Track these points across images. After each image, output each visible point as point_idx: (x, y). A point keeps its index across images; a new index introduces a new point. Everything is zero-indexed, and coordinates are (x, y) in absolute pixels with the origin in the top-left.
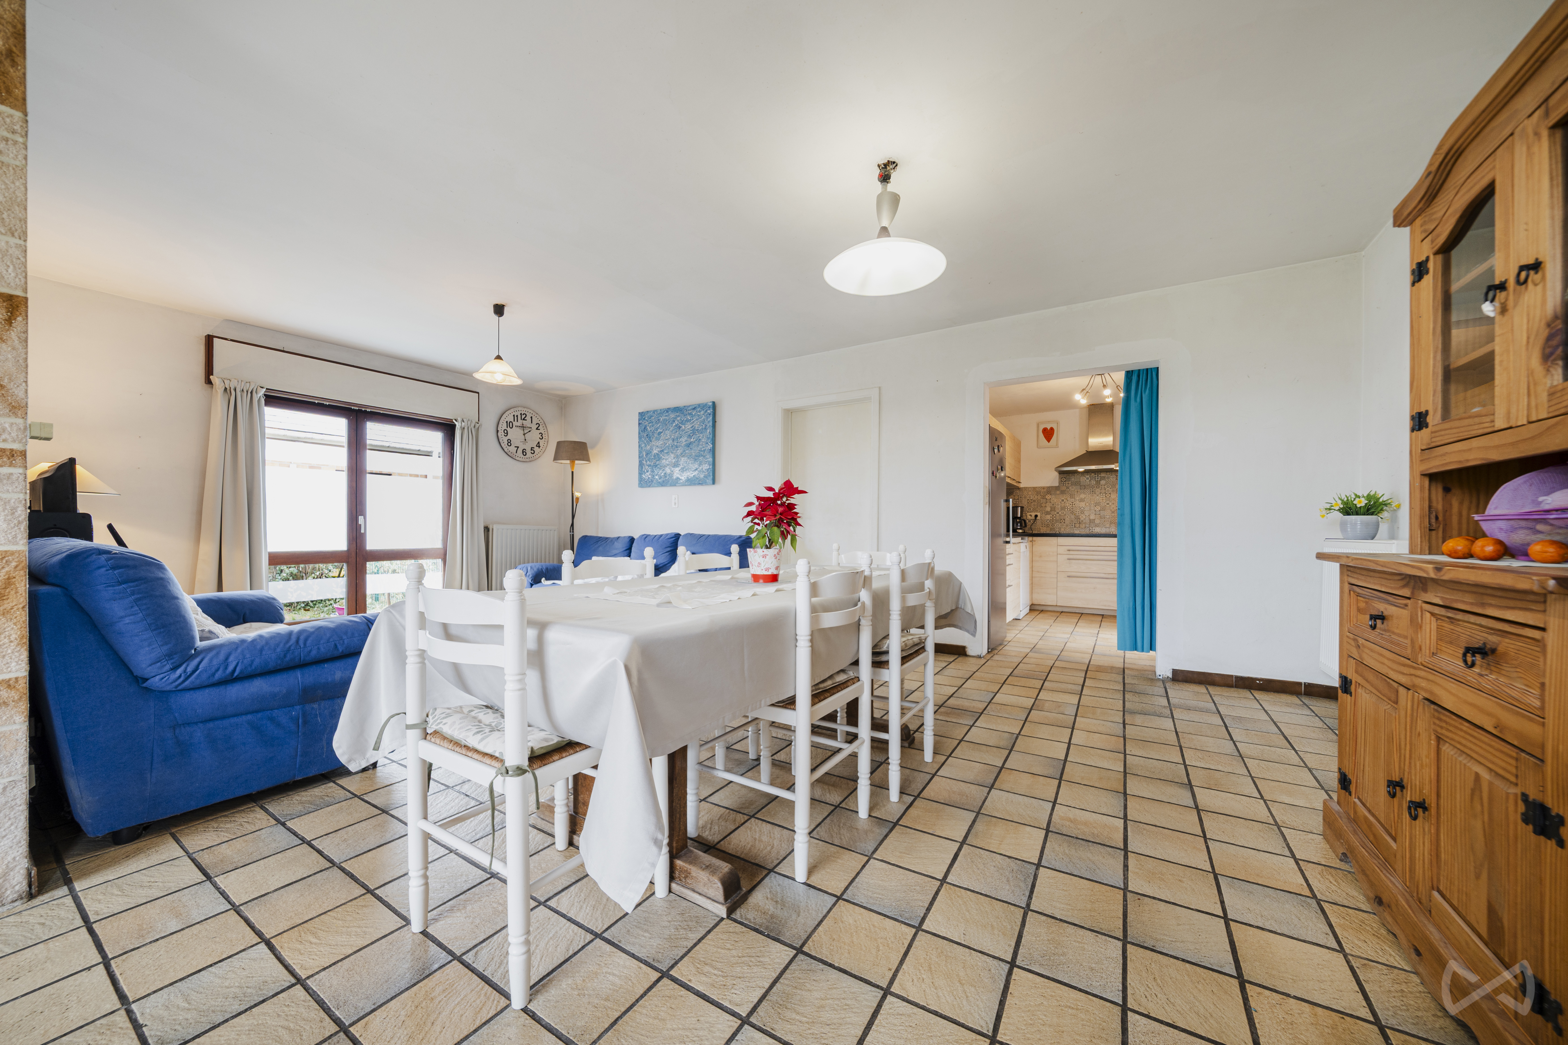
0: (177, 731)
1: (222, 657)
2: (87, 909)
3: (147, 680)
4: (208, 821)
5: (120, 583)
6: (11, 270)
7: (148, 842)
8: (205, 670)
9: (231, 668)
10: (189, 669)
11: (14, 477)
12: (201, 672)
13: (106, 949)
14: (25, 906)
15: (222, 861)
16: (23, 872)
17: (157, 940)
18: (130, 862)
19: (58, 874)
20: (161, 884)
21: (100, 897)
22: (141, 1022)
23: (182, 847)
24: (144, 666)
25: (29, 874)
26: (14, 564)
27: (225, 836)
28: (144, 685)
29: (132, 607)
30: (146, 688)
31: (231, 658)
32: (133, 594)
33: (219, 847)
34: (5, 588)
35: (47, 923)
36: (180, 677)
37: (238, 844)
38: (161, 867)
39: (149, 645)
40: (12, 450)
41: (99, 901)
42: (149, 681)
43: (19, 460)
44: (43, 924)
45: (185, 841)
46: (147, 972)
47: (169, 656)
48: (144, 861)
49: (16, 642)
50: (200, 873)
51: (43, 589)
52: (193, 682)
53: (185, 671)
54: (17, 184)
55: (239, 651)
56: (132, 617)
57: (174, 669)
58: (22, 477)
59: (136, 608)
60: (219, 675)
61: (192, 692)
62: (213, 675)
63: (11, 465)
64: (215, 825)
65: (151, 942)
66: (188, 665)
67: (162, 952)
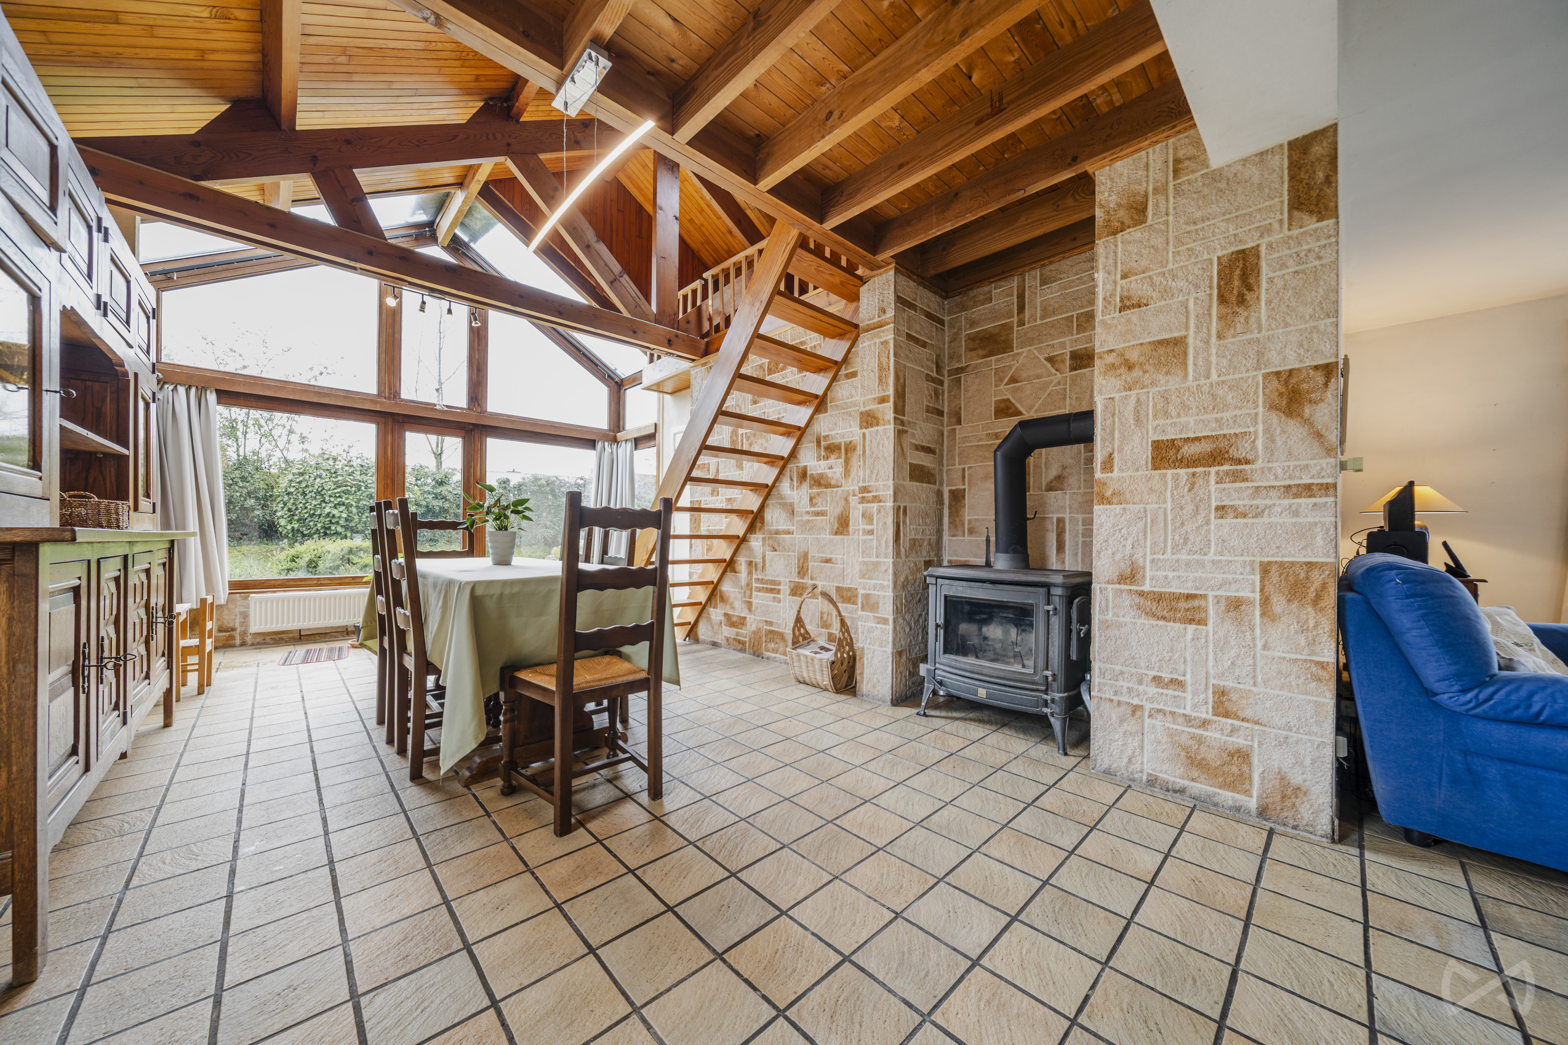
0: (1469, 758)
1: (1523, 693)
2: (1367, 876)
3: (1437, 694)
4: (1506, 873)
5: (1408, 597)
6: (1327, 345)
7: (1437, 856)
8: (1500, 702)
9: (1535, 708)
10: (1482, 697)
11: (1328, 505)
12: (1495, 703)
13: (1370, 916)
14: (1328, 845)
15: (1506, 921)
16: (1329, 817)
17: (1412, 942)
18: (1414, 862)
19: (1355, 837)
20: (1433, 899)
21: (1380, 874)
22: (1374, 992)
23: (1468, 881)
24: (1432, 680)
25: (1333, 822)
26: (1327, 573)
27: (1522, 901)
28: (1434, 699)
29: (1419, 621)
30: (1435, 703)
31: (1536, 698)
32: (1420, 608)
33: (1508, 905)
34: (1322, 591)
35: (1338, 867)
36: (1470, 701)
37: (1534, 917)
38: (1441, 886)
39: (1437, 661)
40: (1327, 484)
41: (1378, 877)
42: (1438, 697)
43: (1331, 491)
44: (1335, 866)
45: (1473, 877)
46: (1393, 960)
47: (1458, 676)
48: (1426, 869)
49: (1328, 634)
50: (1476, 916)
51: (1350, 595)
52: (1484, 711)
53: (1476, 697)
54: (1332, 275)
55: (1549, 691)
56: (1419, 631)
57: (1465, 691)
58: (1333, 504)
59: (1422, 623)
60: (1517, 713)
61: (1485, 722)
62: (1511, 711)
63: (1327, 495)
64: (1514, 882)
65: (1406, 939)
66: (1480, 692)
67: (1412, 955)
